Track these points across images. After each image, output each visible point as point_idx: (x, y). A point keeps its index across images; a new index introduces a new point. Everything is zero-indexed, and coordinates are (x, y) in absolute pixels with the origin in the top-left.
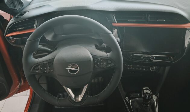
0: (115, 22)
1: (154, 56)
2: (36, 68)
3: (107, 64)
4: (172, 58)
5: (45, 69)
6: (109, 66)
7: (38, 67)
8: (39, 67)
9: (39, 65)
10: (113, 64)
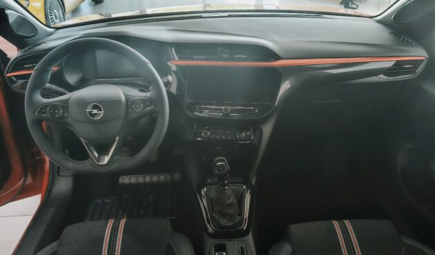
0: (175, 59)
1: (229, 108)
2: (43, 111)
3: (145, 106)
4: (257, 111)
5: (57, 112)
6: (148, 108)
7: (46, 109)
8: (48, 109)
9: (47, 106)
10: (152, 107)
